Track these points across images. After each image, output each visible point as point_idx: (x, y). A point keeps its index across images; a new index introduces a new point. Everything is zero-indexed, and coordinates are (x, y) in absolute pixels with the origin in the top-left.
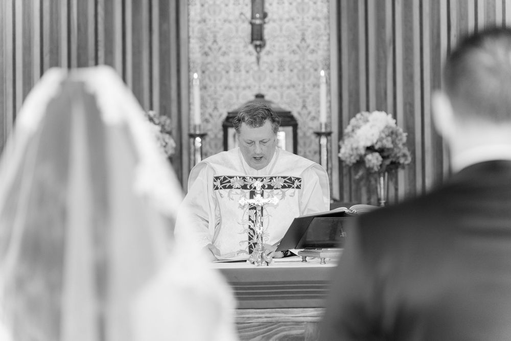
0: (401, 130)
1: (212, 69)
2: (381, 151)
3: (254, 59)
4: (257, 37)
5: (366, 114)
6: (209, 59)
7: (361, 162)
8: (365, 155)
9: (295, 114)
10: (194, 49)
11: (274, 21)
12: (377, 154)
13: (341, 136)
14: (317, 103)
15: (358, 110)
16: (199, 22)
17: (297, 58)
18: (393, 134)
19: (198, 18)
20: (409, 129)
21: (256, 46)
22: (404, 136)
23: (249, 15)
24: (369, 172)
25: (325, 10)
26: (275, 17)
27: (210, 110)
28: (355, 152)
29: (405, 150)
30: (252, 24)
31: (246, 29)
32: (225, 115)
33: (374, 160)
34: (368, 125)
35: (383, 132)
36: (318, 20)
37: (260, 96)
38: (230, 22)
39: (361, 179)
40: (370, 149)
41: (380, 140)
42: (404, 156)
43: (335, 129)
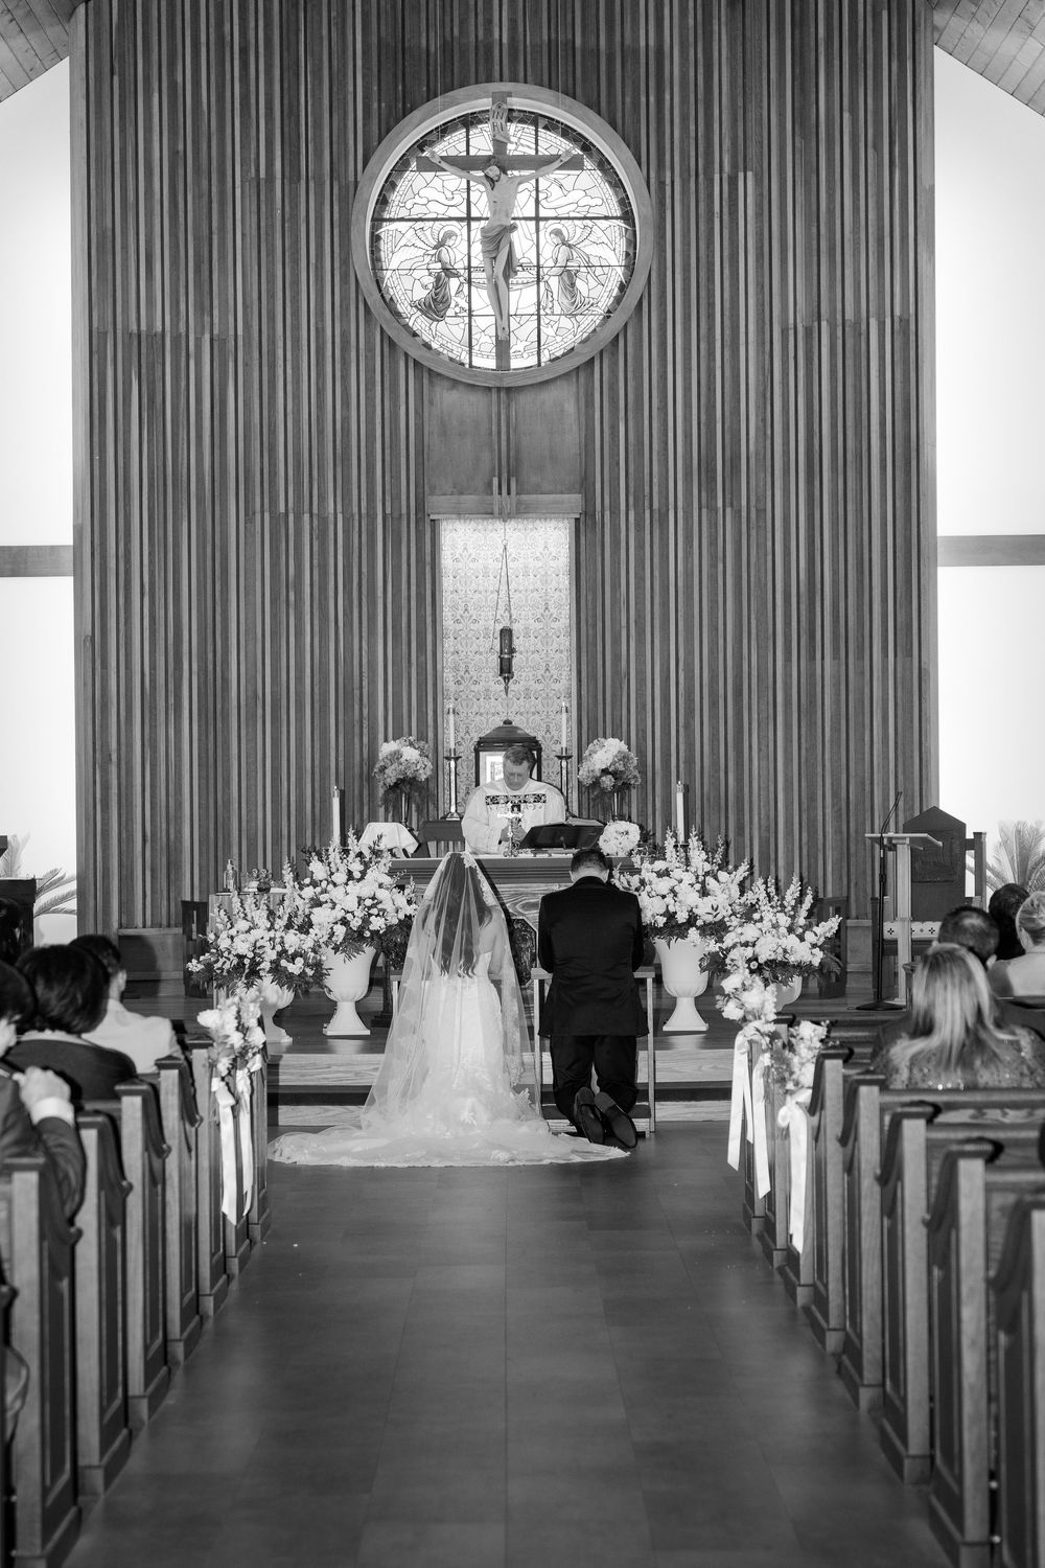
0: (632, 755)
1: (464, 697)
2: (615, 774)
3: (502, 687)
4: (506, 670)
5: (603, 740)
6: (462, 687)
7: (596, 783)
8: (600, 777)
9: (539, 738)
10: (448, 678)
11: (521, 653)
12: (610, 776)
13: (580, 759)
14: (559, 730)
15: (596, 737)
16: (453, 654)
17: (541, 686)
18: (624, 758)
19: (452, 650)
20: (641, 753)
21: (504, 678)
22: (635, 761)
23: (498, 648)
24: (603, 792)
25: (568, 643)
26: (522, 649)
27: (462, 734)
28: (591, 774)
29: (636, 773)
30: (502, 659)
31: (494, 661)
32: (476, 739)
33: (608, 781)
34: (604, 749)
35: (616, 756)
36: (561, 652)
37: (508, 722)
38: (481, 654)
39: (597, 796)
40: (605, 772)
41: (613, 763)
42: (635, 777)
43: (575, 754)
